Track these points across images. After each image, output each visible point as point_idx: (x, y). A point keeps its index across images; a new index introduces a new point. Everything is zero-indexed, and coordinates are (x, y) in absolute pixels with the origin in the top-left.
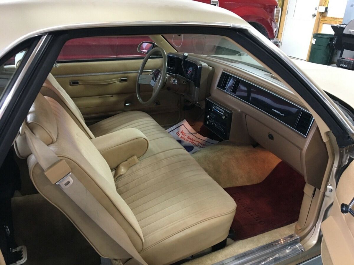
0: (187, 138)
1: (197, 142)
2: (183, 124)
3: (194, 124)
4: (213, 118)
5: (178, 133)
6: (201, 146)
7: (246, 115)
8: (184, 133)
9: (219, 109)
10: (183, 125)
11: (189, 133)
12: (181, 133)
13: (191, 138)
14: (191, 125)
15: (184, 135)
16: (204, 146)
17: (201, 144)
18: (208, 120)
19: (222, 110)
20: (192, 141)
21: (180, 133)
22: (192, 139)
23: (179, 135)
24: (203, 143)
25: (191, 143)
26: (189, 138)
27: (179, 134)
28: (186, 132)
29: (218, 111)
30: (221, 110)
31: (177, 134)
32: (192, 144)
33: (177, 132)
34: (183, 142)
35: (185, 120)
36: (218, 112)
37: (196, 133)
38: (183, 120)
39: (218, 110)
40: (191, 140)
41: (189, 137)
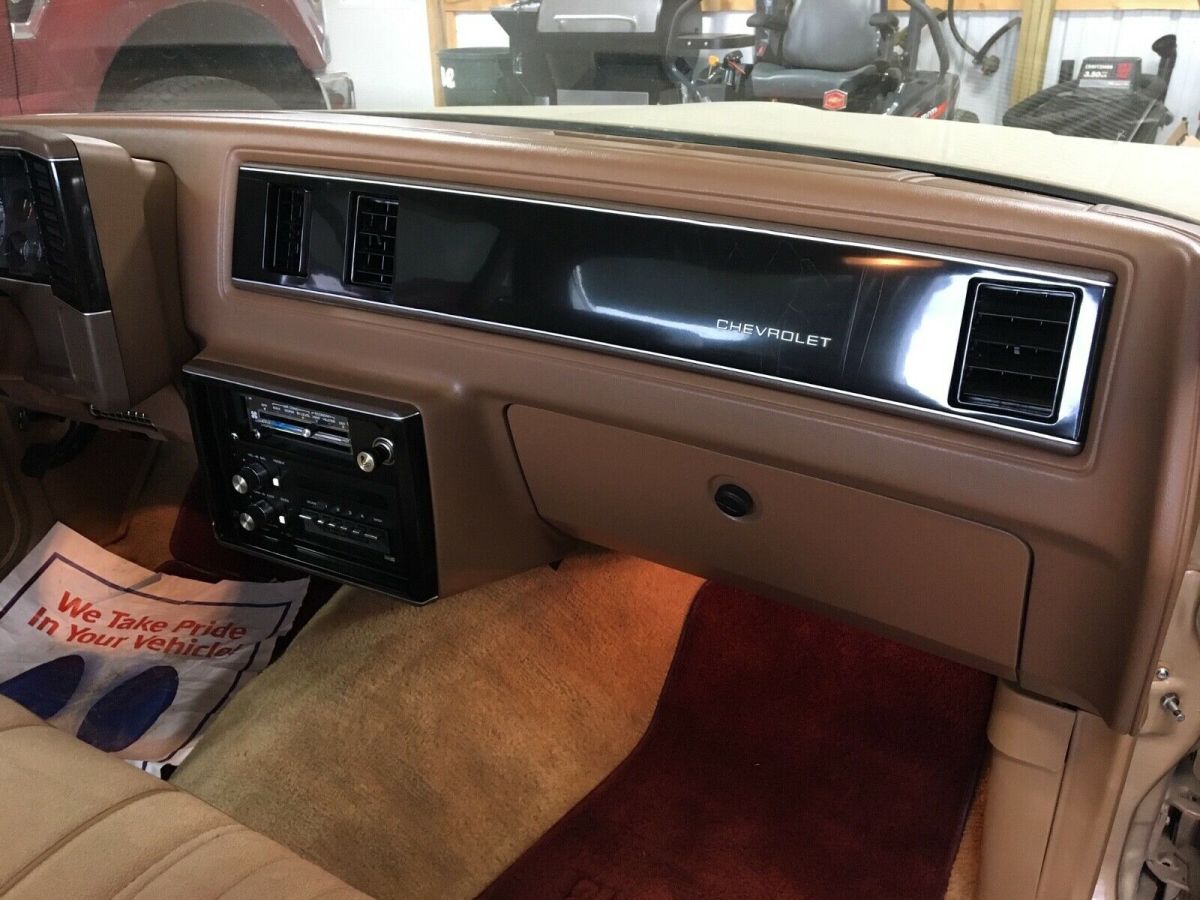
0: (111, 626)
1: (182, 625)
2: (55, 556)
3: (121, 531)
4: (276, 482)
5: (40, 620)
6: (217, 644)
7: (506, 408)
8: (82, 605)
9: (304, 415)
10: (57, 561)
11: (114, 591)
12: (63, 608)
13: (138, 619)
14: (108, 539)
15: (85, 618)
16: (232, 636)
17: (214, 634)
18: (243, 503)
19: (326, 417)
20: (148, 635)
21: (53, 614)
22: (143, 623)
23: (50, 625)
24: (219, 623)
25: (144, 648)
26: (122, 621)
27: (47, 620)
28: (87, 592)
29: (307, 433)
30: (318, 416)
31: (41, 628)
32: (154, 657)
33: (32, 614)
34: (96, 659)
35: (61, 529)
36: (308, 440)
37: (159, 579)
38: (46, 528)
39: (304, 426)
40: (140, 631)
41: (119, 615)
